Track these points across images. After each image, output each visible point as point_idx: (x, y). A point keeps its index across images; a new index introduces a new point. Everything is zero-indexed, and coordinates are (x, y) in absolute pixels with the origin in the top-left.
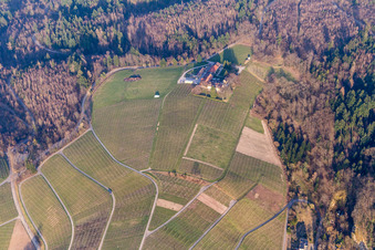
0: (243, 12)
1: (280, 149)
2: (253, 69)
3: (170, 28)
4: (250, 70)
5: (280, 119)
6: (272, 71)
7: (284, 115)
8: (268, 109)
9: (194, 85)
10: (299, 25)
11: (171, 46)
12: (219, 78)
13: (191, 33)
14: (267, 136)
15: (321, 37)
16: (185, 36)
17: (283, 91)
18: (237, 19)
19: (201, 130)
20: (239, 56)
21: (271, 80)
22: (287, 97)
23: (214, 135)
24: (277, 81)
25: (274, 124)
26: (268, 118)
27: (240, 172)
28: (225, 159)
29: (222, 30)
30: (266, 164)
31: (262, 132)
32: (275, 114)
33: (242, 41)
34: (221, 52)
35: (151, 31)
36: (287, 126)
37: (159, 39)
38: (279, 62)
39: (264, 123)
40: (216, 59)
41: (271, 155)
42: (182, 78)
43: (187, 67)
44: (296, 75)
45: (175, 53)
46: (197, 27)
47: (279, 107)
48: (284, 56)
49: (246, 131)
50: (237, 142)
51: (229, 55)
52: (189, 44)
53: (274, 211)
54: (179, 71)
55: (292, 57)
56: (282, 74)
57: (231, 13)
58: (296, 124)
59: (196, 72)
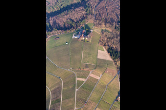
0: (88, 12)
1: (111, 55)
2: (96, 30)
3: (65, 20)
4: (95, 31)
5: (108, 46)
6: (102, 30)
7: (109, 44)
8: (104, 43)
9: (78, 38)
10: (108, 14)
11: (66, 26)
12: (86, 35)
14: (106, 52)
15: (116, 17)
16: (71, 22)
17: (108, 36)
18: (87, 14)
19: (85, 53)
20: (91, 27)
21: (103, 33)
22: (109, 38)
23: (90, 54)
24: (105, 33)
26: (105, 46)
27: (101, 65)
28: (95, 61)
29: (83, 19)
30: (108, 61)
31: (104, 50)
32: (107, 44)
33: (90, 21)
34: (84, 26)
35: (58, 21)
36: (112, 48)
37: (62, 24)
38: (103, 27)
39: (104, 48)
40: (83, 28)
41: (108, 58)
42: (74, 36)
43: (74, 32)
44: (110, 30)
45: (70, 27)
46: (73, 19)
47: (108, 42)
48: (105, 25)
49: (99, 51)
50: (97, 55)
51: (87, 26)
52: (73, 25)
53: (114, 75)
54: (72, 34)
55: (108, 25)
56: (106, 31)
57: (84, 12)
58: (114, 46)
59: (78, 34)
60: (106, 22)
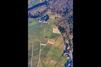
0: (48, 7)
1: (60, 31)
2: (52, 17)
3: (35, 12)
4: (52, 18)
5: (59, 26)
6: (56, 17)
7: (59, 25)
8: (56, 24)
9: (42, 22)
10: (59, 8)
12: (46, 20)
13: (39, 13)
14: (57, 29)
15: (63, 10)
16: (38, 13)
17: (58, 21)
18: (47, 9)
19: (45, 30)
20: (49, 16)
21: (56, 19)
22: (59, 21)
23: (48, 31)
24: (57, 19)
25: (58, 27)
26: (57, 26)
27: (54, 36)
28: (51, 34)
29: (45, 11)
30: (58, 34)
31: (56, 28)
32: (58, 25)
33: (49, 13)
34: (45, 15)
35: (31, 13)
36: (60, 27)
37: (33, 15)
38: (56, 15)
39: (56, 27)
40: (45, 17)
42: (40, 21)
43: (40, 19)
44: (60, 17)
45: (37, 17)
46: (40, 11)
47: (58, 23)
48: (57, 14)
49: (53, 29)
50: (52, 31)
51: (47, 15)
52: (39, 15)
53: (62, 42)
55: (59, 14)
56: (57, 17)
58: (62, 26)
59: (42, 20)
60: (57, 13)
